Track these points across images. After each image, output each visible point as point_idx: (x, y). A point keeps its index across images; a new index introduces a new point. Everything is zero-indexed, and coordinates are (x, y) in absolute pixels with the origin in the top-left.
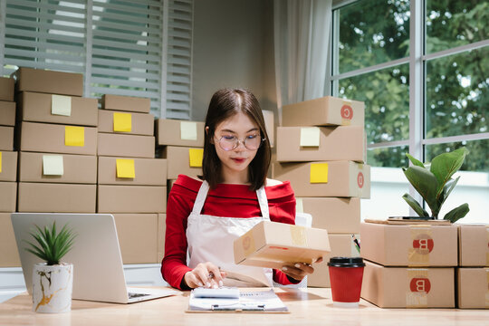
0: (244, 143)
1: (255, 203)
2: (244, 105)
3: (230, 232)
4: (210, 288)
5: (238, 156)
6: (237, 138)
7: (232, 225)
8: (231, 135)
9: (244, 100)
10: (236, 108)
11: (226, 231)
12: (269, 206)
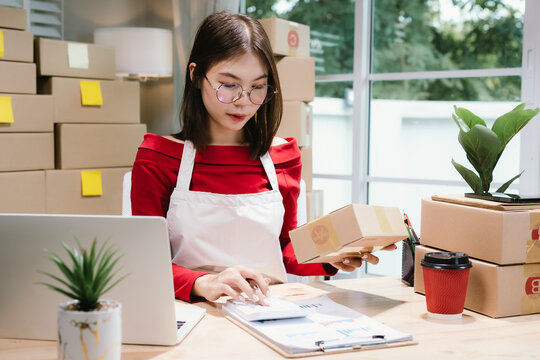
0: (249, 94)
1: (259, 170)
2: (253, 39)
3: (239, 214)
4: (259, 303)
5: (238, 112)
6: (240, 85)
7: (241, 204)
8: (231, 81)
9: (252, 33)
10: (245, 46)
11: (233, 213)
12: (277, 173)
